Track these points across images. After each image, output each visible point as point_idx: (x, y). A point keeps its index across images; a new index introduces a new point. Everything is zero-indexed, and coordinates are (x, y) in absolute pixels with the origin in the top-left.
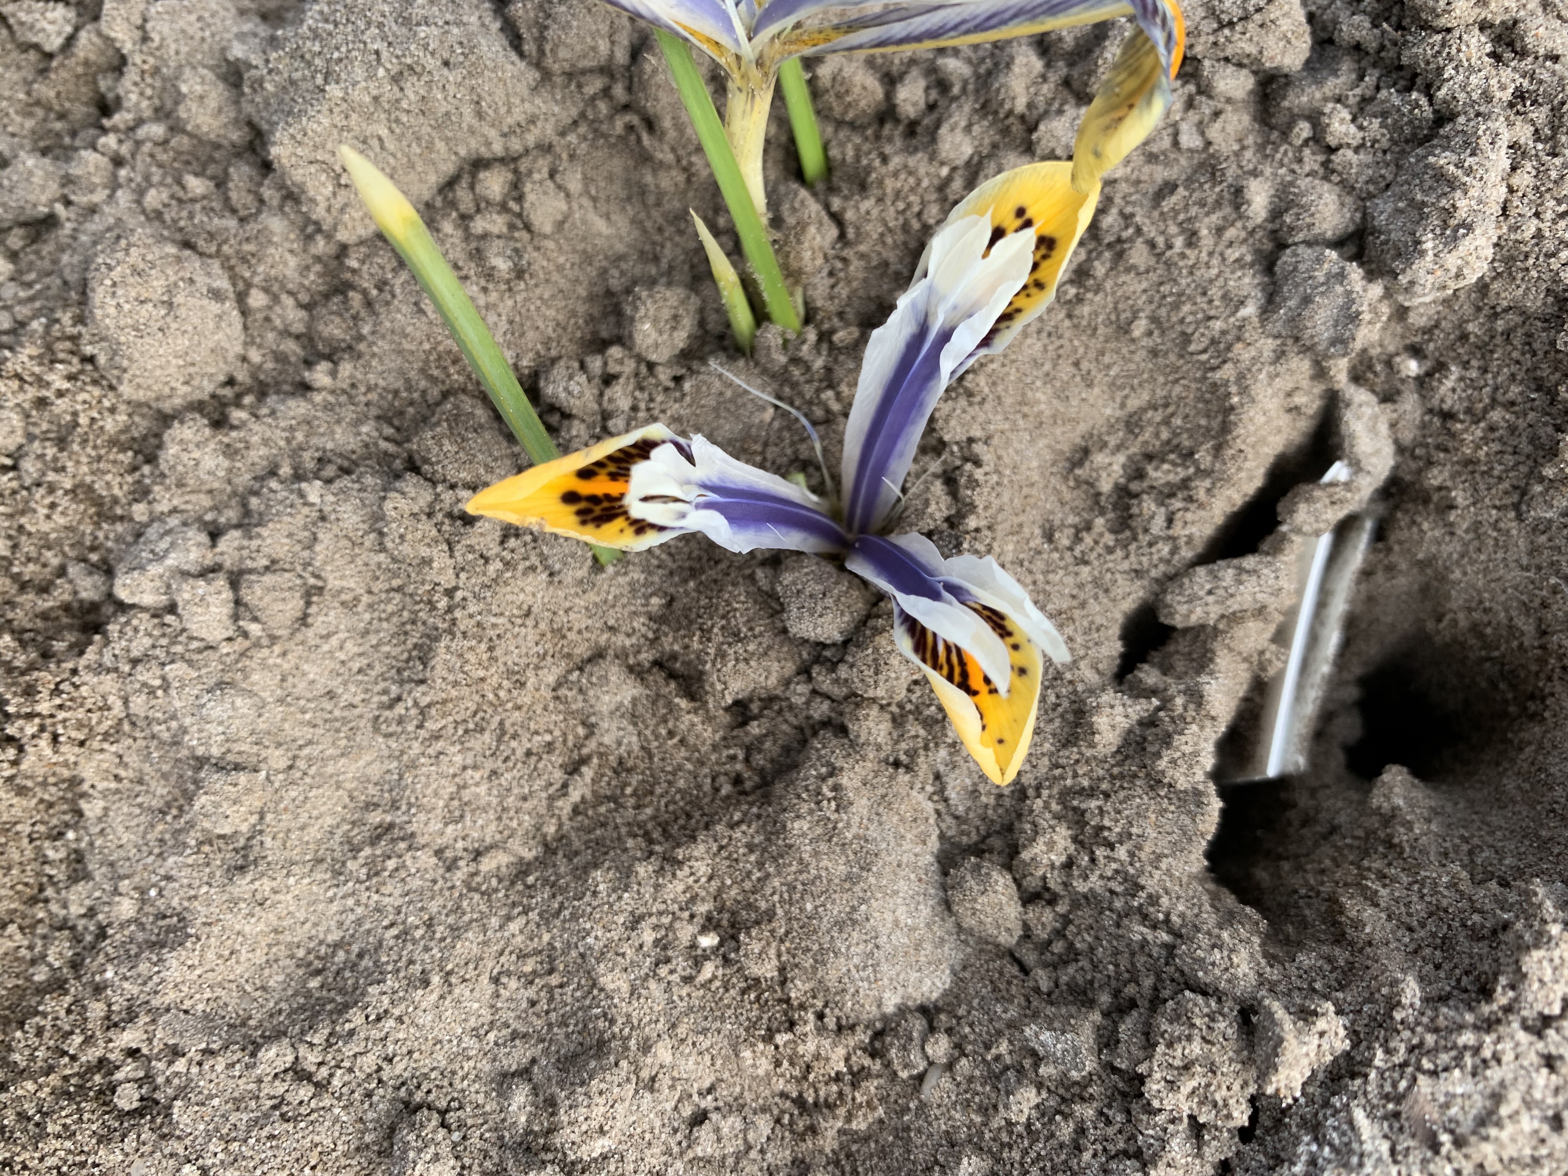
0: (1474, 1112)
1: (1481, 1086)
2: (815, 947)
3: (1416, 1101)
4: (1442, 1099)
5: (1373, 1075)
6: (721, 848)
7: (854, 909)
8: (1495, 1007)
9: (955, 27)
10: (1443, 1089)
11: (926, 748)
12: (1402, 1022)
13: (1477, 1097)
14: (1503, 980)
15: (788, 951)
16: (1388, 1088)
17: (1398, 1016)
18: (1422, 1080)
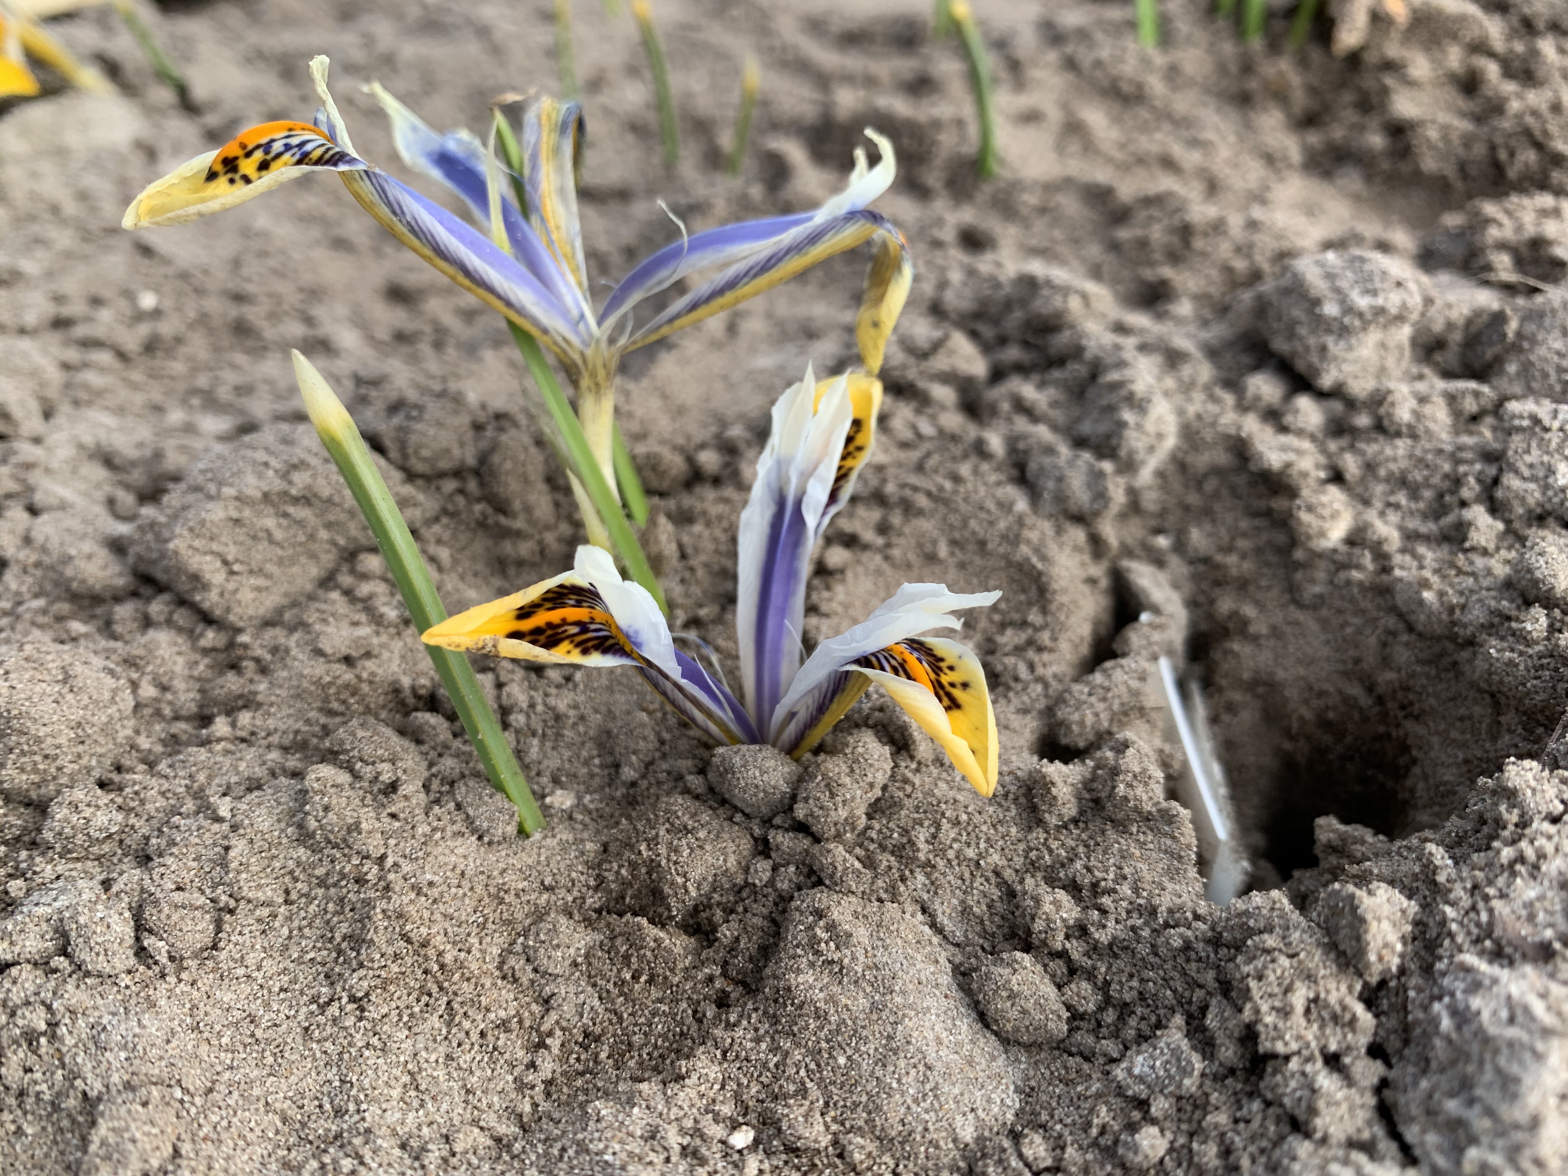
0: (1558, 907)
1: (1546, 883)
2: (864, 1098)
3: (1504, 923)
4: (1524, 913)
5: (1454, 927)
6: (724, 1053)
7: (890, 1038)
8: (1511, 827)
9: (746, 274)
10: (1519, 902)
11: (903, 879)
12: (1448, 881)
13: (1550, 894)
14: (1503, 808)
15: (834, 1120)
16: (1475, 931)
17: (1441, 878)
18: (1496, 904)
